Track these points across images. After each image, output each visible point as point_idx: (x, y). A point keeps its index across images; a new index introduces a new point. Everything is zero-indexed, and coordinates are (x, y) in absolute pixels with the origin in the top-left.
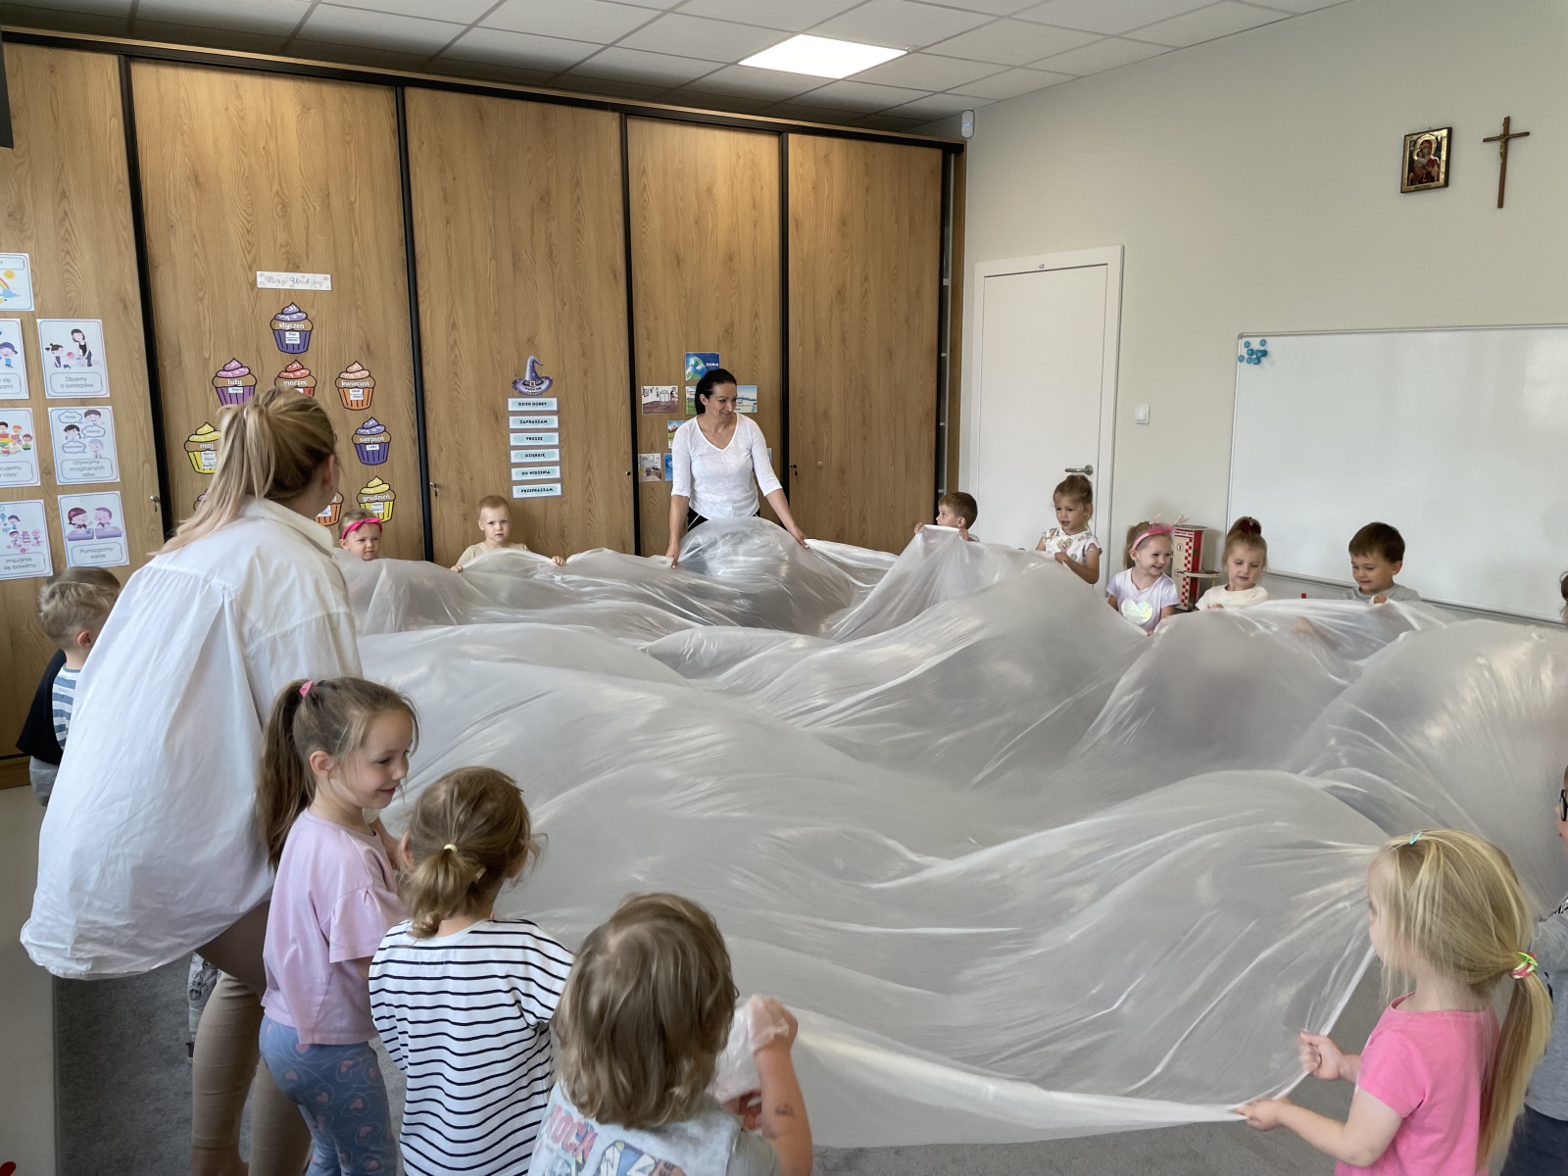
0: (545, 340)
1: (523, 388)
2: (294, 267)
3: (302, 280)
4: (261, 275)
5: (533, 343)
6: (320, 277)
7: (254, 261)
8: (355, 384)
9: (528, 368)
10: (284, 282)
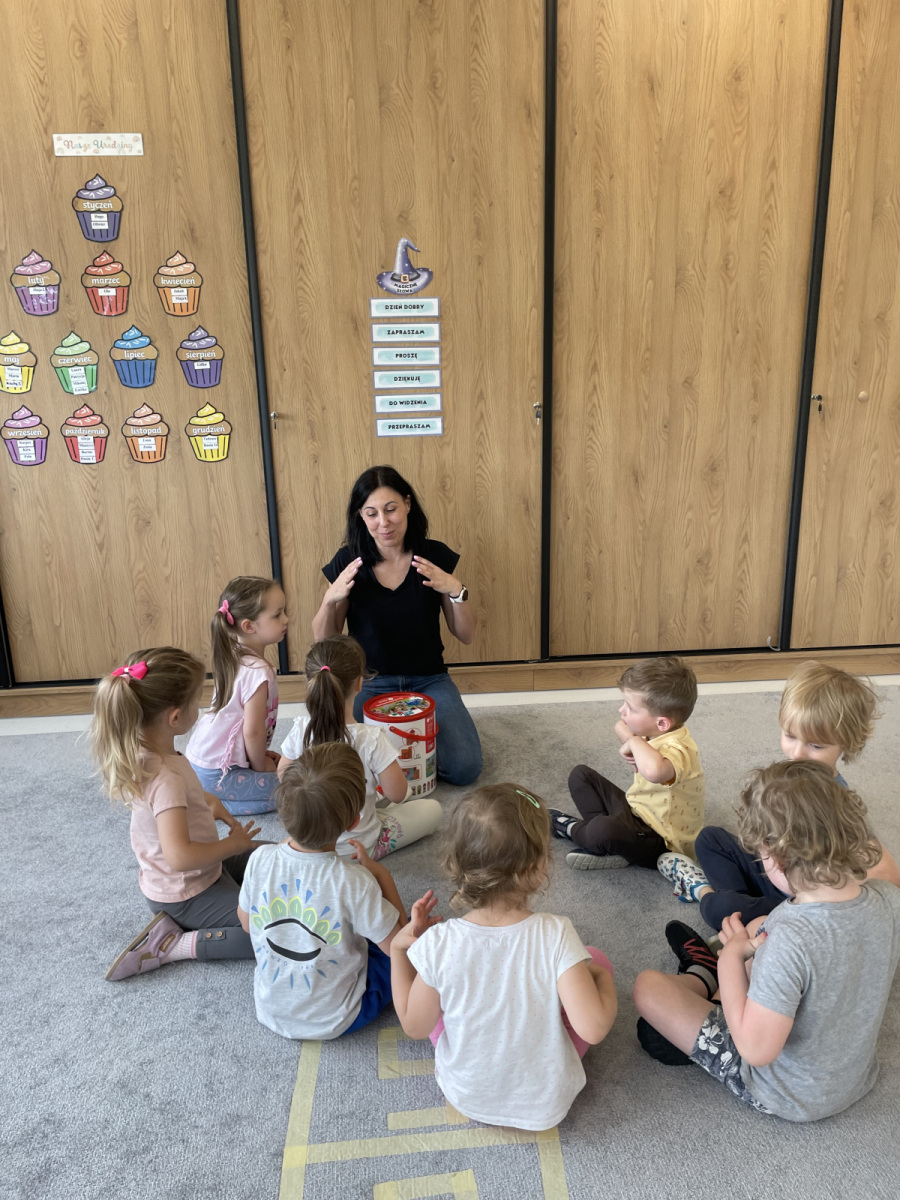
0: (423, 214)
1: (391, 285)
2: (98, 126)
3: (108, 142)
4: (59, 139)
5: (406, 219)
6: (129, 137)
7: (50, 121)
8: (176, 282)
9: (399, 256)
10: (86, 147)
